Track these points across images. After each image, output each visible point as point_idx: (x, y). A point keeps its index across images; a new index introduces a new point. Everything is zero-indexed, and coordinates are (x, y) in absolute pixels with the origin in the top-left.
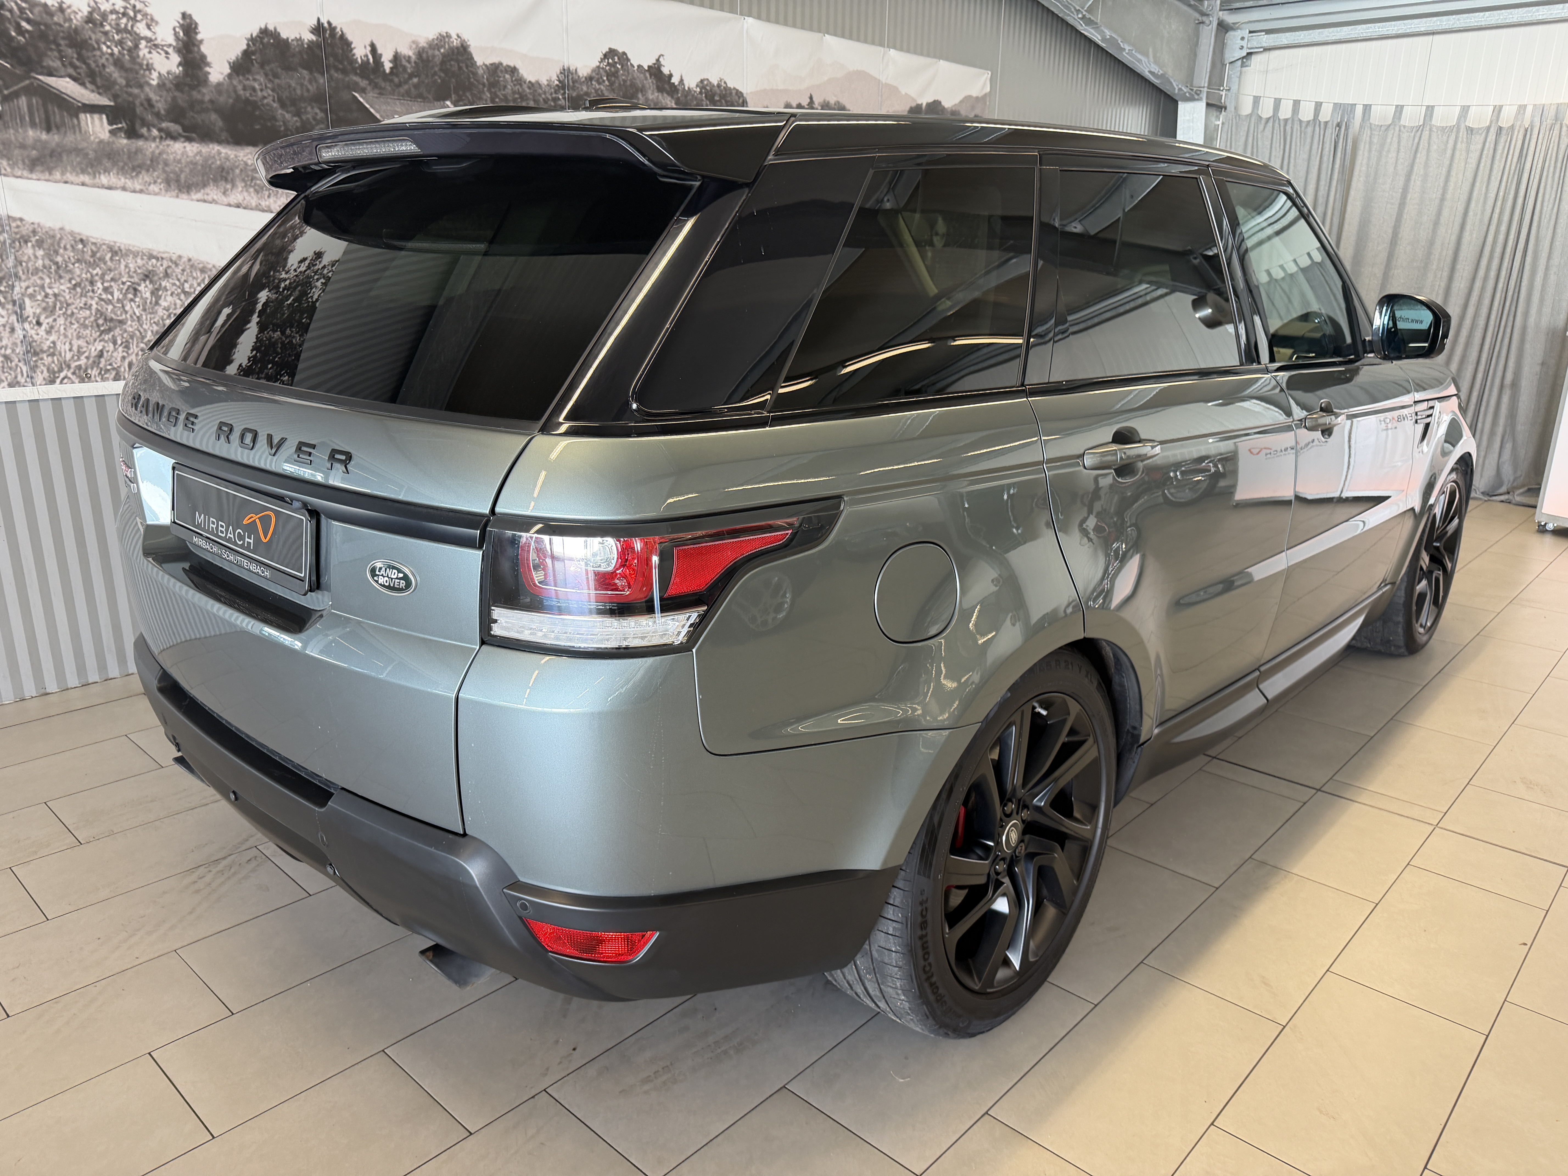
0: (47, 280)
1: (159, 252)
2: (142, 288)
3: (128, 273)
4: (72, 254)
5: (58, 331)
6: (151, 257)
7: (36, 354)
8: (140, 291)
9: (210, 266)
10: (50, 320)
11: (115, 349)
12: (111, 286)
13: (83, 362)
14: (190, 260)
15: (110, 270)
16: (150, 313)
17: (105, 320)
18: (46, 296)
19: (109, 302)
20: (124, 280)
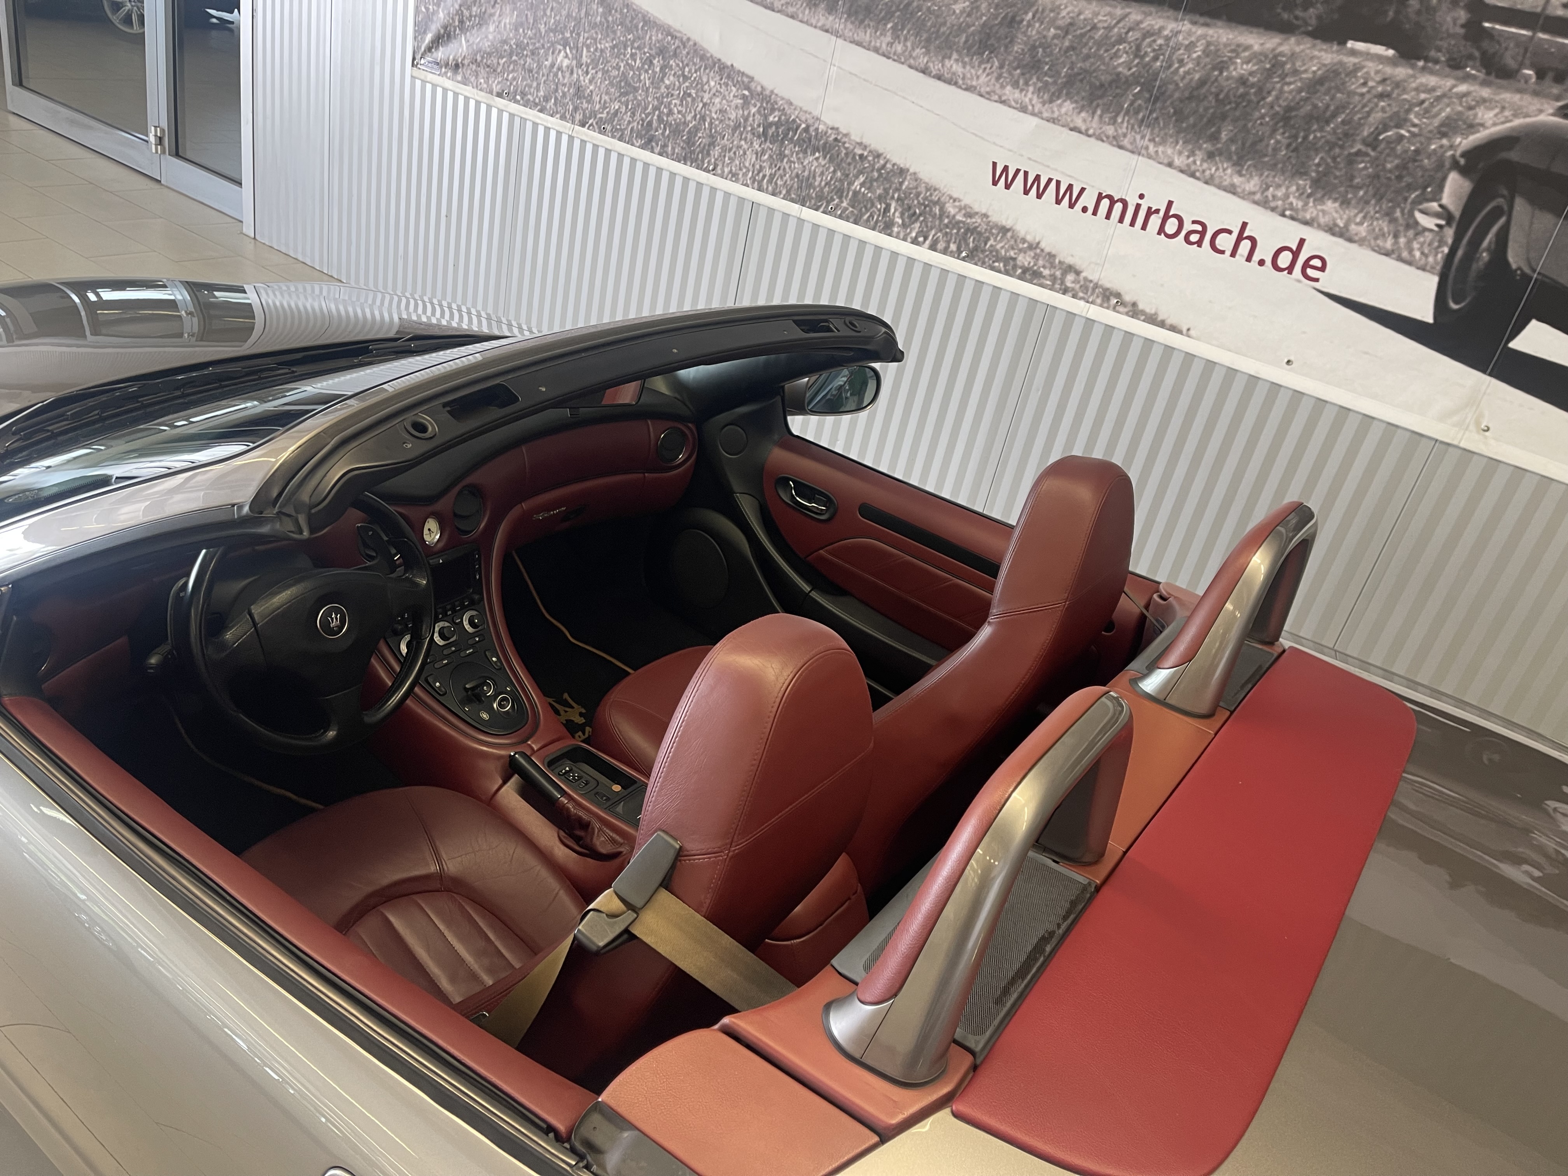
0: (600, 36)
1: (675, 30)
2: (655, 62)
3: (650, 44)
4: (619, 16)
5: (596, 83)
6: (669, 33)
7: (579, 98)
8: (654, 65)
9: (709, 55)
10: (594, 71)
11: (626, 113)
12: (636, 54)
13: (604, 116)
14: (695, 44)
15: (639, 38)
16: (655, 88)
17: (626, 83)
18: (596, 50)
19: (632, 68)
20: (646, 50)
